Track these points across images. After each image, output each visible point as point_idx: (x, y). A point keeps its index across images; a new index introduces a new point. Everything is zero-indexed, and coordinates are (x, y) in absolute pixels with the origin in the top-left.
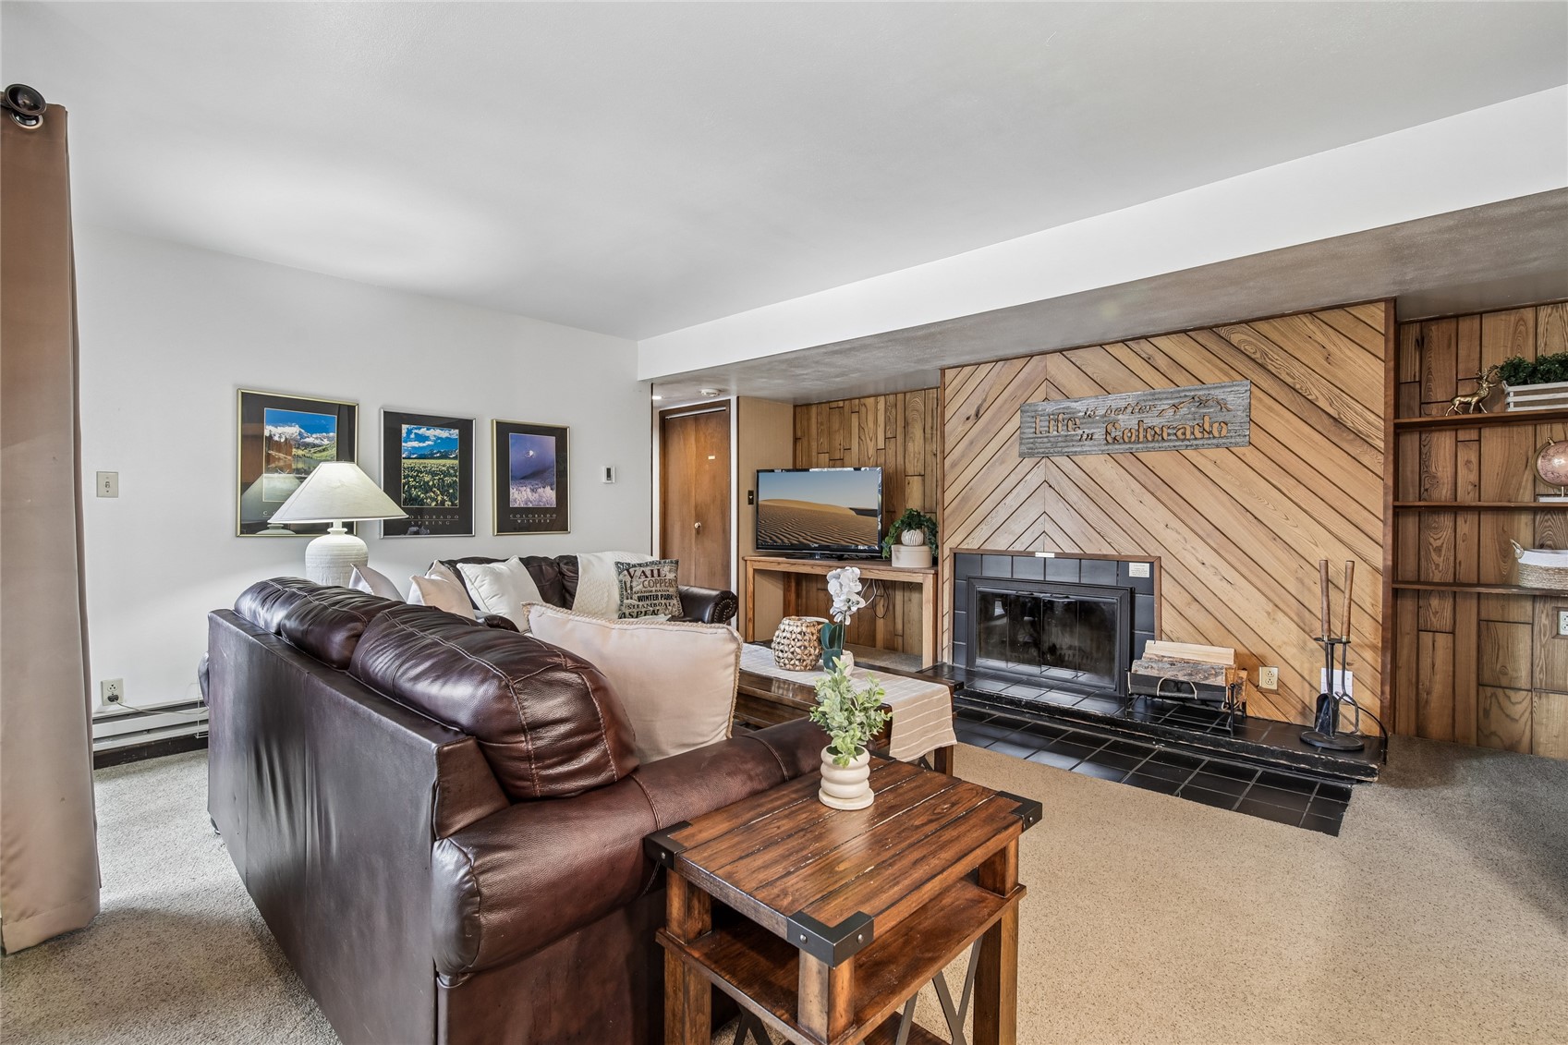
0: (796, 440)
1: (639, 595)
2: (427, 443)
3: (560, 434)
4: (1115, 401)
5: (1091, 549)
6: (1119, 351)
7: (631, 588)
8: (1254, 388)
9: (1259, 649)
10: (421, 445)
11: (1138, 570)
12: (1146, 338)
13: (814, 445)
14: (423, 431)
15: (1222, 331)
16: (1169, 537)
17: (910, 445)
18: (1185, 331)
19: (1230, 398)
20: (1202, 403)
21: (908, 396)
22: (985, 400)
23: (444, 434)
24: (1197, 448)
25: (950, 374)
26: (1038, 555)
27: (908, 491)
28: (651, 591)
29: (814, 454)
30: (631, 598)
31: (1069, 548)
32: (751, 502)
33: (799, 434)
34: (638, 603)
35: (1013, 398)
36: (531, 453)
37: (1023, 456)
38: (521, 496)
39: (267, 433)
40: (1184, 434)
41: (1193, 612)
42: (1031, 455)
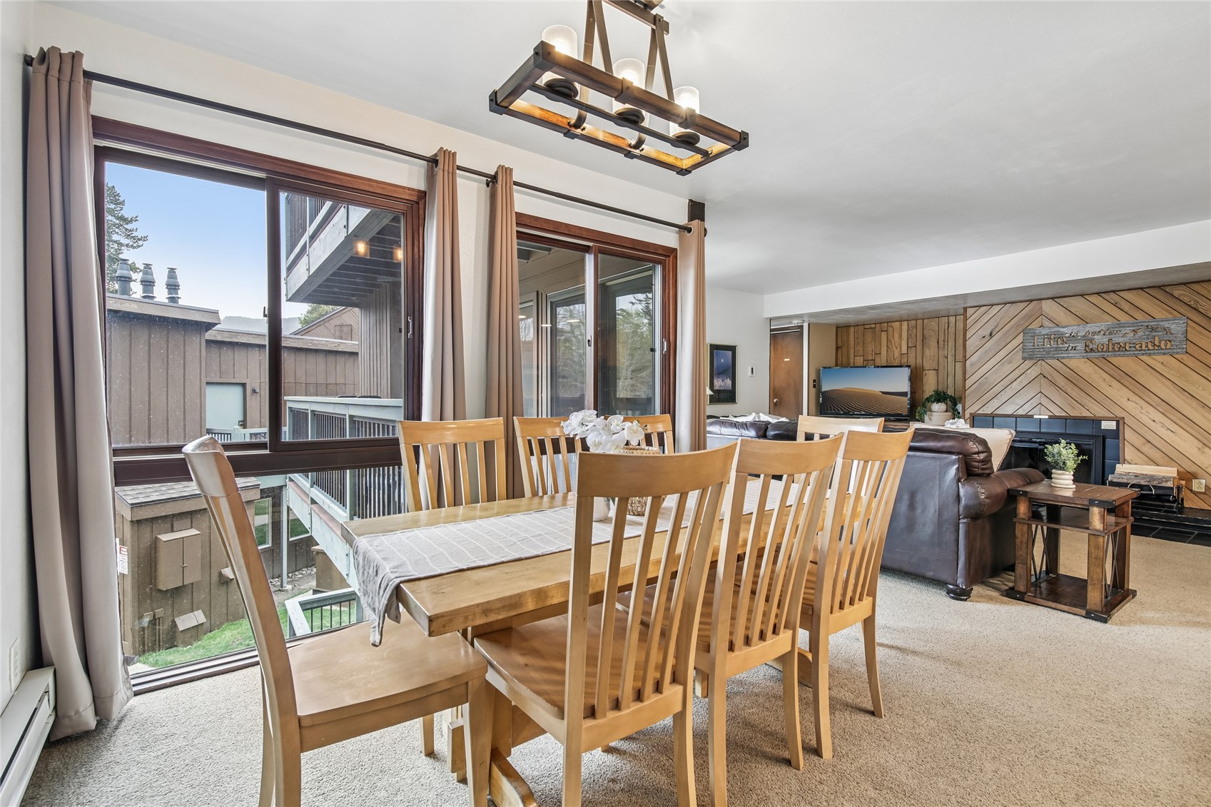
0: (837, 348)
3: (732, 349)
4: (1091, 328)
5: (1074, 413)
6: (1094, 299)
8: (1189, 321)
9: (1192, 469)
11: (1108, 425)
12: (1114, 292)
13: (852, 351)
15: (1168, 289)
16: (1130, 406)
17: (927, 352)
18: (1142, 289)
19: (1173, 327)
20: (1153, 329)
21: (926, 321)
22: (997, 326)
24: (1150, 354)
25: (970, 311)
26: (1035, 417)
27: (925, 379)
29: (852, 357)
31: (1058, 412)
32: (814, 386)
33: (840, 344)
35: (1018, 325)
37: (1025, 359)
40: (1141, 347)
41: (1147, 449)
42: (1030, 359)
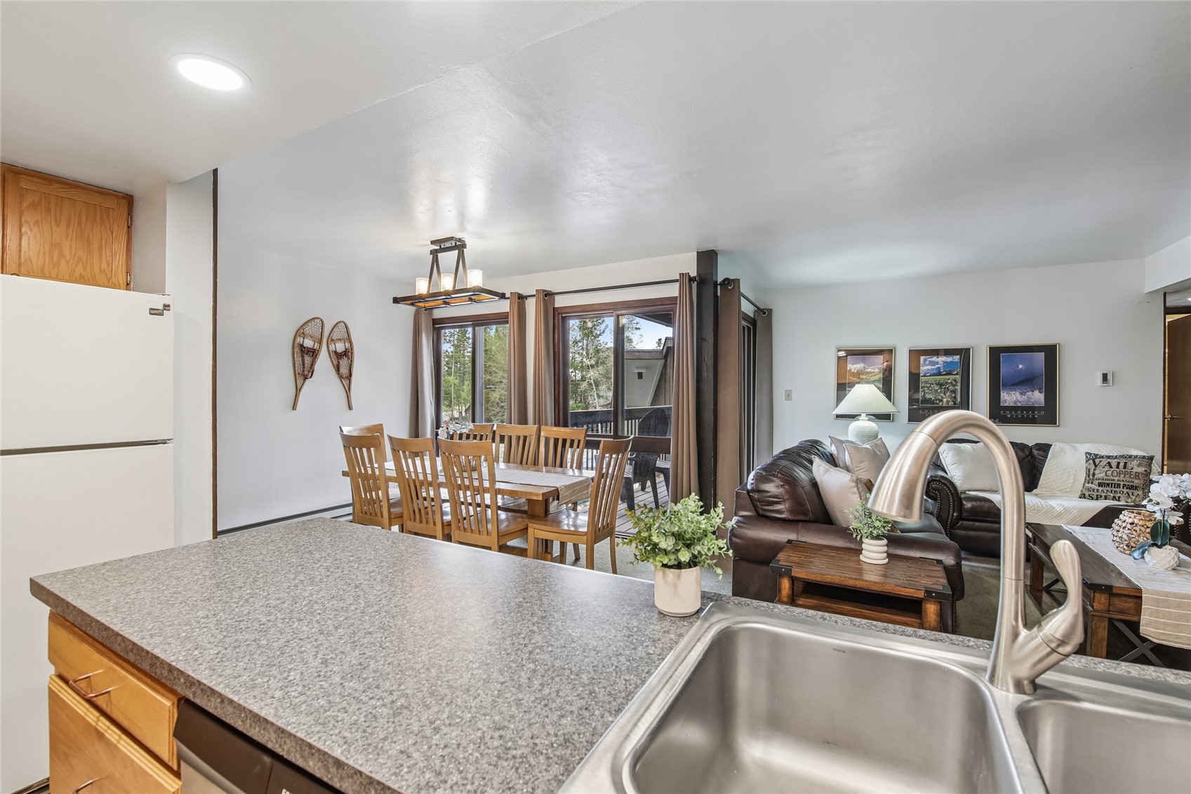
1: (1100, 481)
2: (937, 366)
7: (1094, 475)
10: (933, 367)
14: (934, 359)
23: (949, 359)
28: (1113, 480)
30: (1092, 483)
34: (1097, 488)
36: (1021, 366)
38: (1009, 398)
39: (848, 368)
